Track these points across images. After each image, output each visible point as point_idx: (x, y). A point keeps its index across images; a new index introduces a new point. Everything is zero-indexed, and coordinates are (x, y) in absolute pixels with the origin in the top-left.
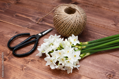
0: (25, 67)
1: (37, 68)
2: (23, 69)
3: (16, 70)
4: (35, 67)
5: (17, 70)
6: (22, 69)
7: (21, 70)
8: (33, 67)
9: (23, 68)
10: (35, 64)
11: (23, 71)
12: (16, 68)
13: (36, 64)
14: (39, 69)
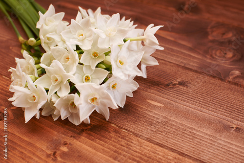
0: (65, 149)
1: (110, 157)
2: (58, 152)
3: (28, 154)
4: (104, 152)
5: (34, 154)
6: (54, 154)
7: (48, 156)
8: (94, 151)
9: (59, 149)
10: (103, 141)
11: (55, 160)
12: (31, 149)
13: (106, 142)
14: (115, 159)
